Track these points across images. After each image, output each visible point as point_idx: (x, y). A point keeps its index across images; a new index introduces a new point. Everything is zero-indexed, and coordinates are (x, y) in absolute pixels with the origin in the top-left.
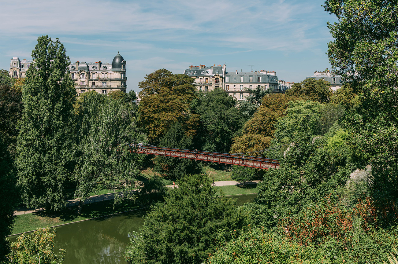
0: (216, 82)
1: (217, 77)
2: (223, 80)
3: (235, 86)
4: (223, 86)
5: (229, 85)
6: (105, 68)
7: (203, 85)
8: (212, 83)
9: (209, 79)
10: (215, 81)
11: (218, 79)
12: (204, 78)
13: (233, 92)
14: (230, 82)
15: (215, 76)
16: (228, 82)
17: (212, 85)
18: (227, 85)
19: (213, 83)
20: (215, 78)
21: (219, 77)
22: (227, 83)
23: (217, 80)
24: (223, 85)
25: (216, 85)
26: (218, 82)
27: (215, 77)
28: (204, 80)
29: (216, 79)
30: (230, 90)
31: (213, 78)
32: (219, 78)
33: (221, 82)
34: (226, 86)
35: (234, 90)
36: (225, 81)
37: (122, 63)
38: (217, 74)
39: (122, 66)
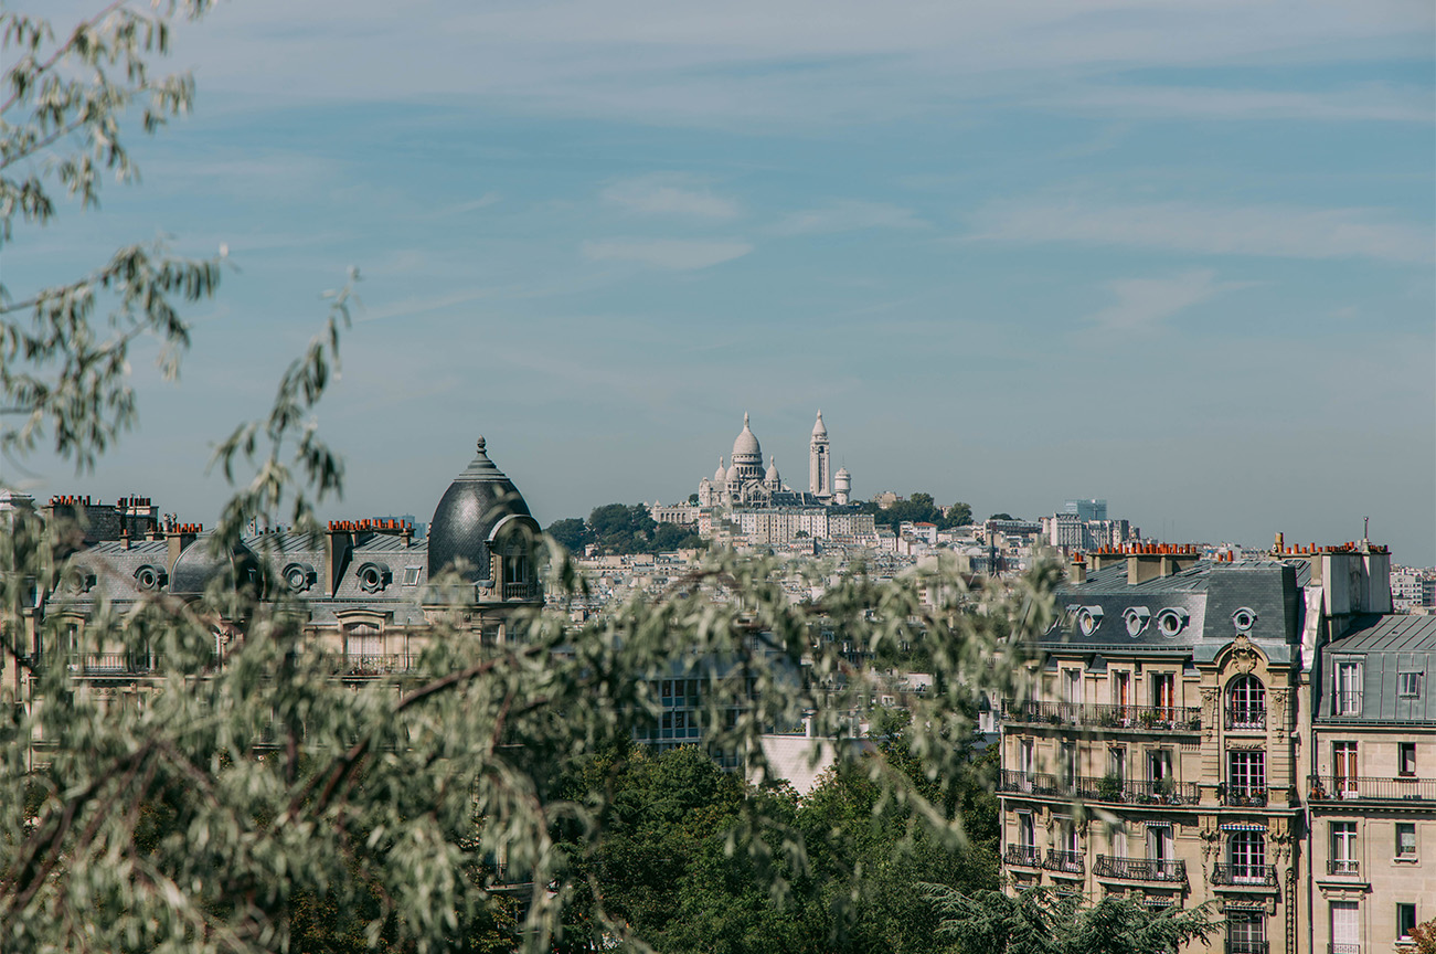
0: (1236, 714)
1: (1244, 666)
2: (1304, 694)
3: (1407, 750)
4: (1304, 752)
5: (1353, 745)
6: (372, 577)
7: (1133, 738)
8: (1196, 725)
9: (1178, 680)
10: (1225, 700)
11: (1255, 682)
12: (1139, 668)
13: (1386, 814)
14: (1368, 717)
15: (1228, 654)
16: (1350, 712)
17: (1196, 741)
18: (1338, 745)
19: (1206, 721)
20: (1224, 679)
21: (1261, 671)
22: (1338, 724)
23: (1244, 698)
24: (1295, 742)
25: (1233, 743)
26: (1258, 712)
27: (1231, 671)
28: (1139, 694)
29: (1240, 681)
30: (1368, 790)
31: (1210, 681)
32: (1266, 679)
33: (1275, 716)
34: (1326, 750)
35: (1399, 791)
36: (1326, 700)
37: (491, 537)
38: (1241, 643)
39: (497, 560)
